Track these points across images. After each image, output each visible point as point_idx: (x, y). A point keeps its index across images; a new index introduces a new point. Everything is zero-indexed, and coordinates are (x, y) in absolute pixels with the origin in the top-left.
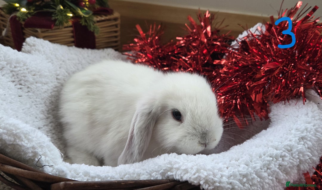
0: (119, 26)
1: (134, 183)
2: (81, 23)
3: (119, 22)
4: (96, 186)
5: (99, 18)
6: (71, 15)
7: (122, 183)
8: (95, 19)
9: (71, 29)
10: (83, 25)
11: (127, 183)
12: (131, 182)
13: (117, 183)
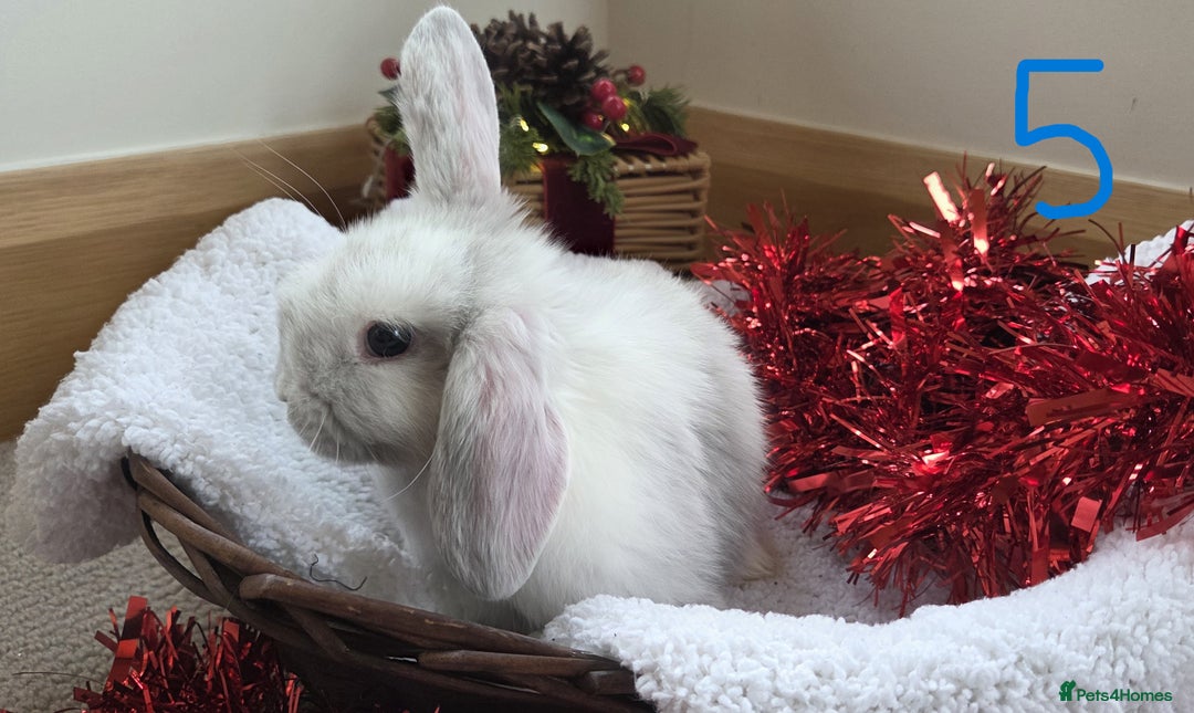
0: (704, 195)
1: (462, 630)
2: (570, 172)
3: (703, 182)
4: (351, 608)
5: (637, 165)
6: (543, 148)
7: (427, 621)
8: (622, 166)
9: (538, 188)
10: (574, 179)
11: (442, 624)
12: (455, 625)
13: (414, 615)
